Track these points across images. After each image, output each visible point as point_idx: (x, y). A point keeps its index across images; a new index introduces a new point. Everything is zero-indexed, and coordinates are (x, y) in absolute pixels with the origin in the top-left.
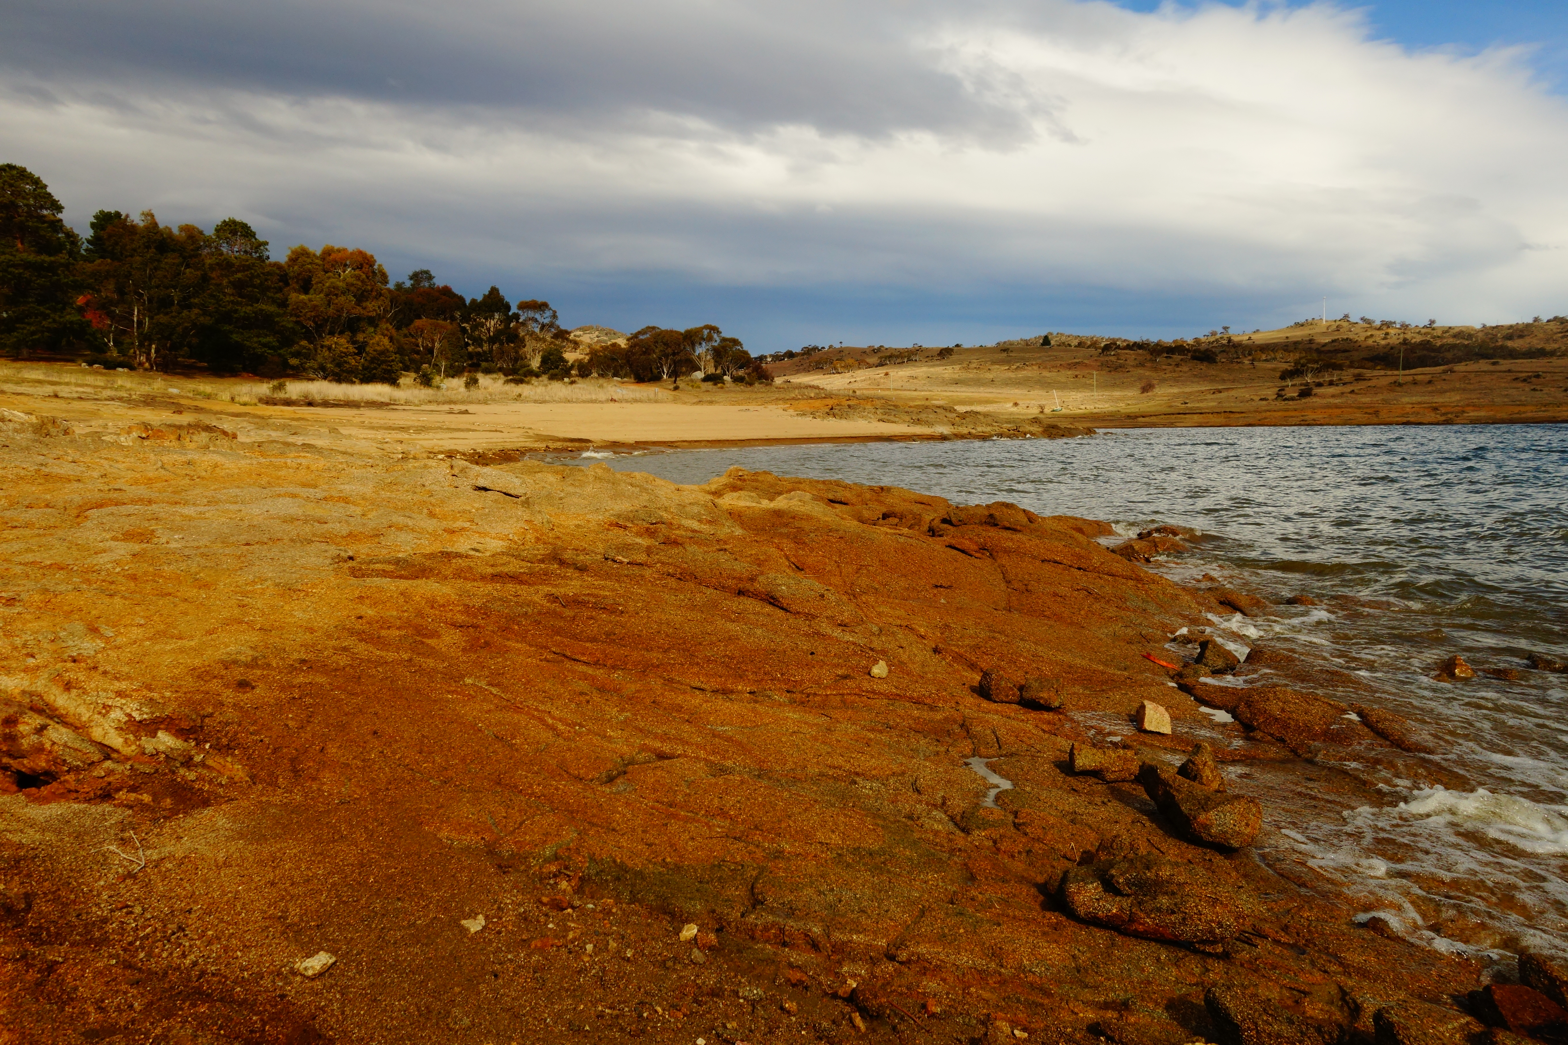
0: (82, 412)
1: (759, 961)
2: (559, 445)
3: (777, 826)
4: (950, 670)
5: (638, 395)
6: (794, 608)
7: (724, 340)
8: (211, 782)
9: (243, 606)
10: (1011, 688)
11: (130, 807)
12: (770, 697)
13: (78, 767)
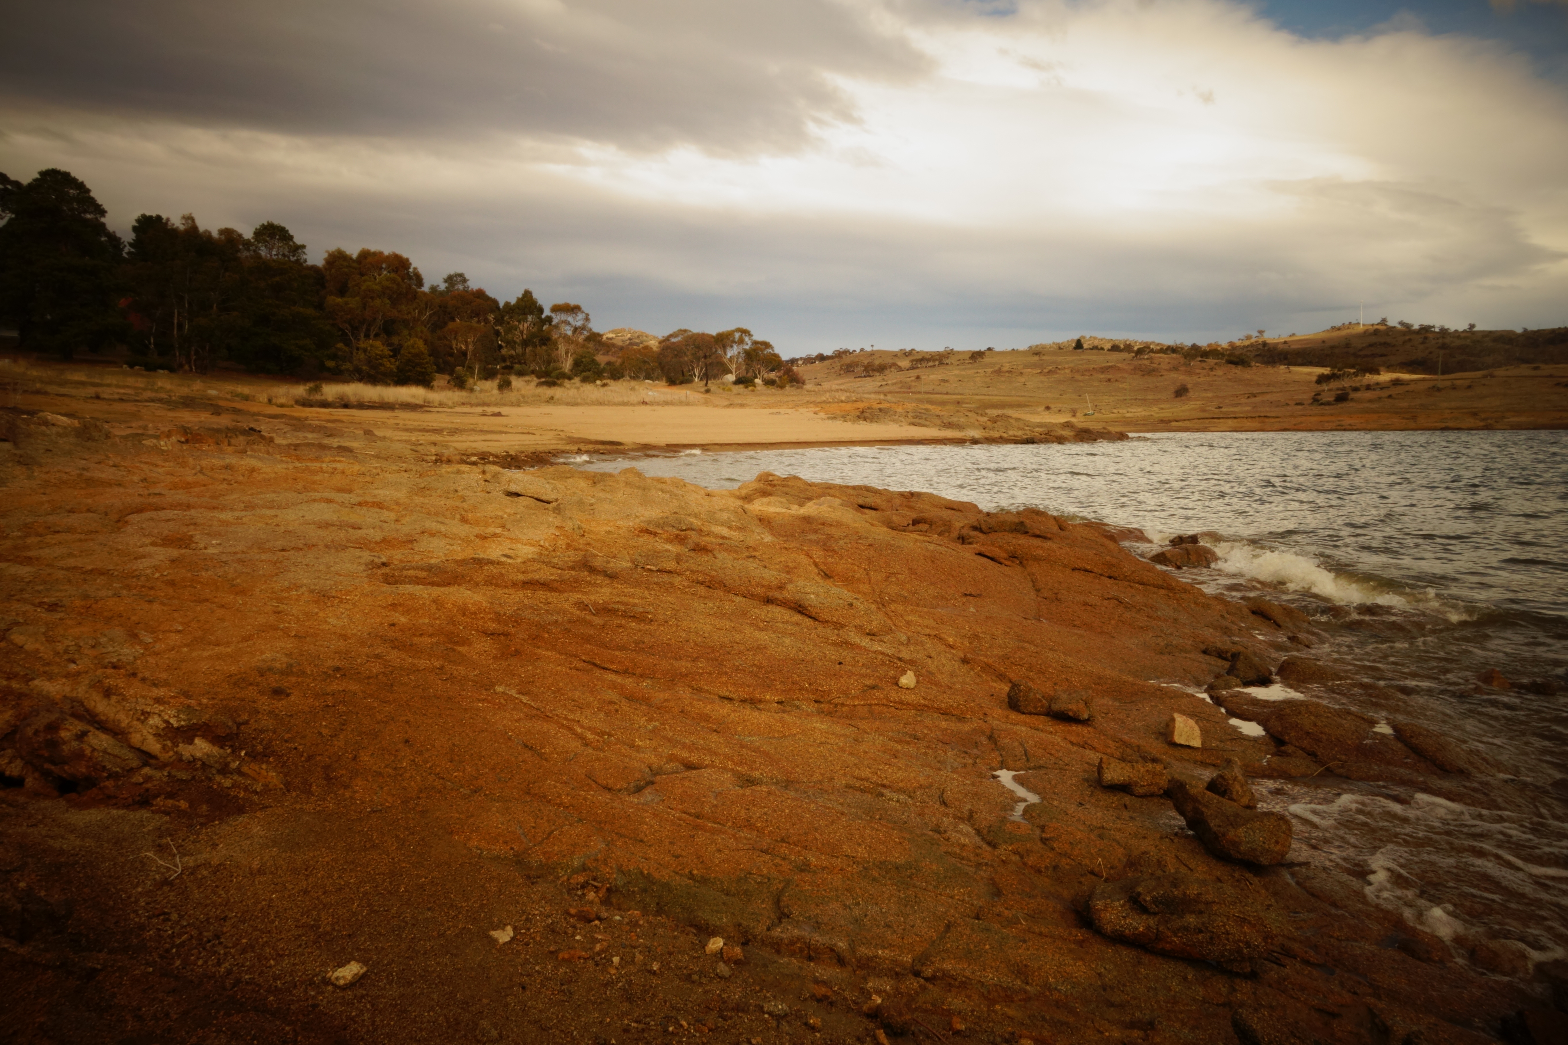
0: (122, 414)
1: (784, 975)
2: (590, 447)
3: (803, 838)
4: (978, 680)
5: (669, 398)
6: (823, 616)
7: (756, 343)
8: (246, 789)
9: (279, 613)
10: (1039, 700)
11: (167, 813)
12: (798, 707)
13: (117, 773)
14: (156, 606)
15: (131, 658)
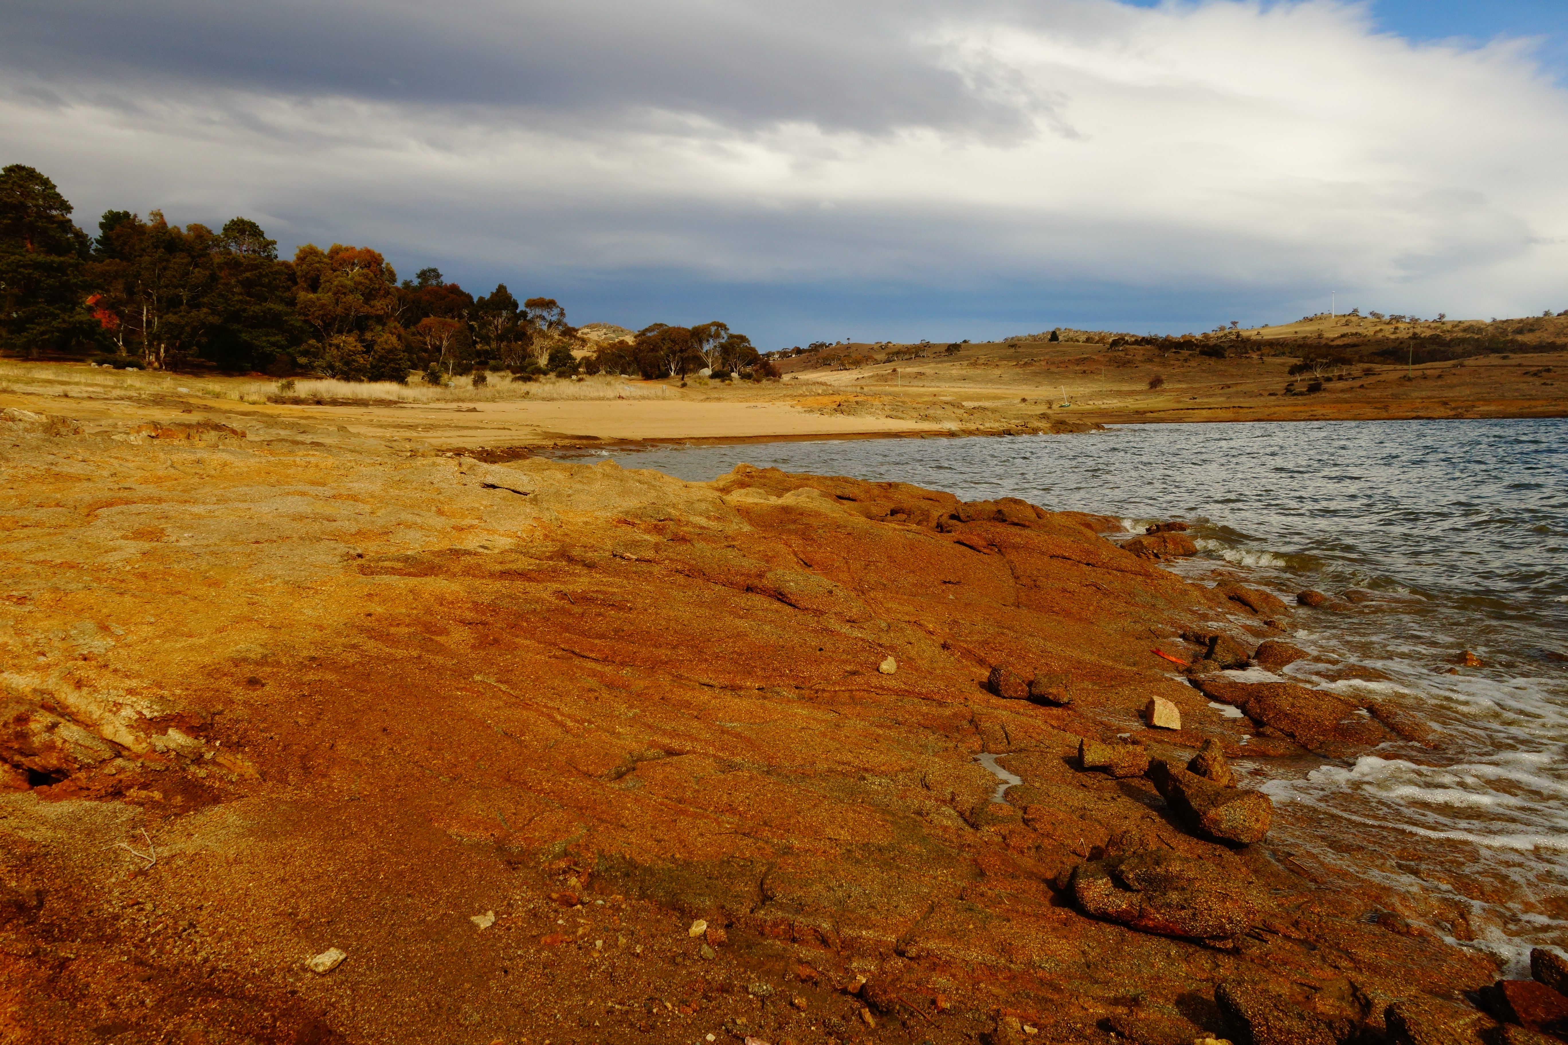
0: (92, 412)
1: (769, 956)
2: (566, 442)
3: (786, 822)
4: (958, 665)
5: (645, 392)
6: (802, 604)
7: (731, 337)
8: (221, 779)
9: (253, 604)
10: (1020, 684)
11: (141, 804)
12: (778, 693)
13: (89, 764)
14: (127, 598)
15: (103, 651)
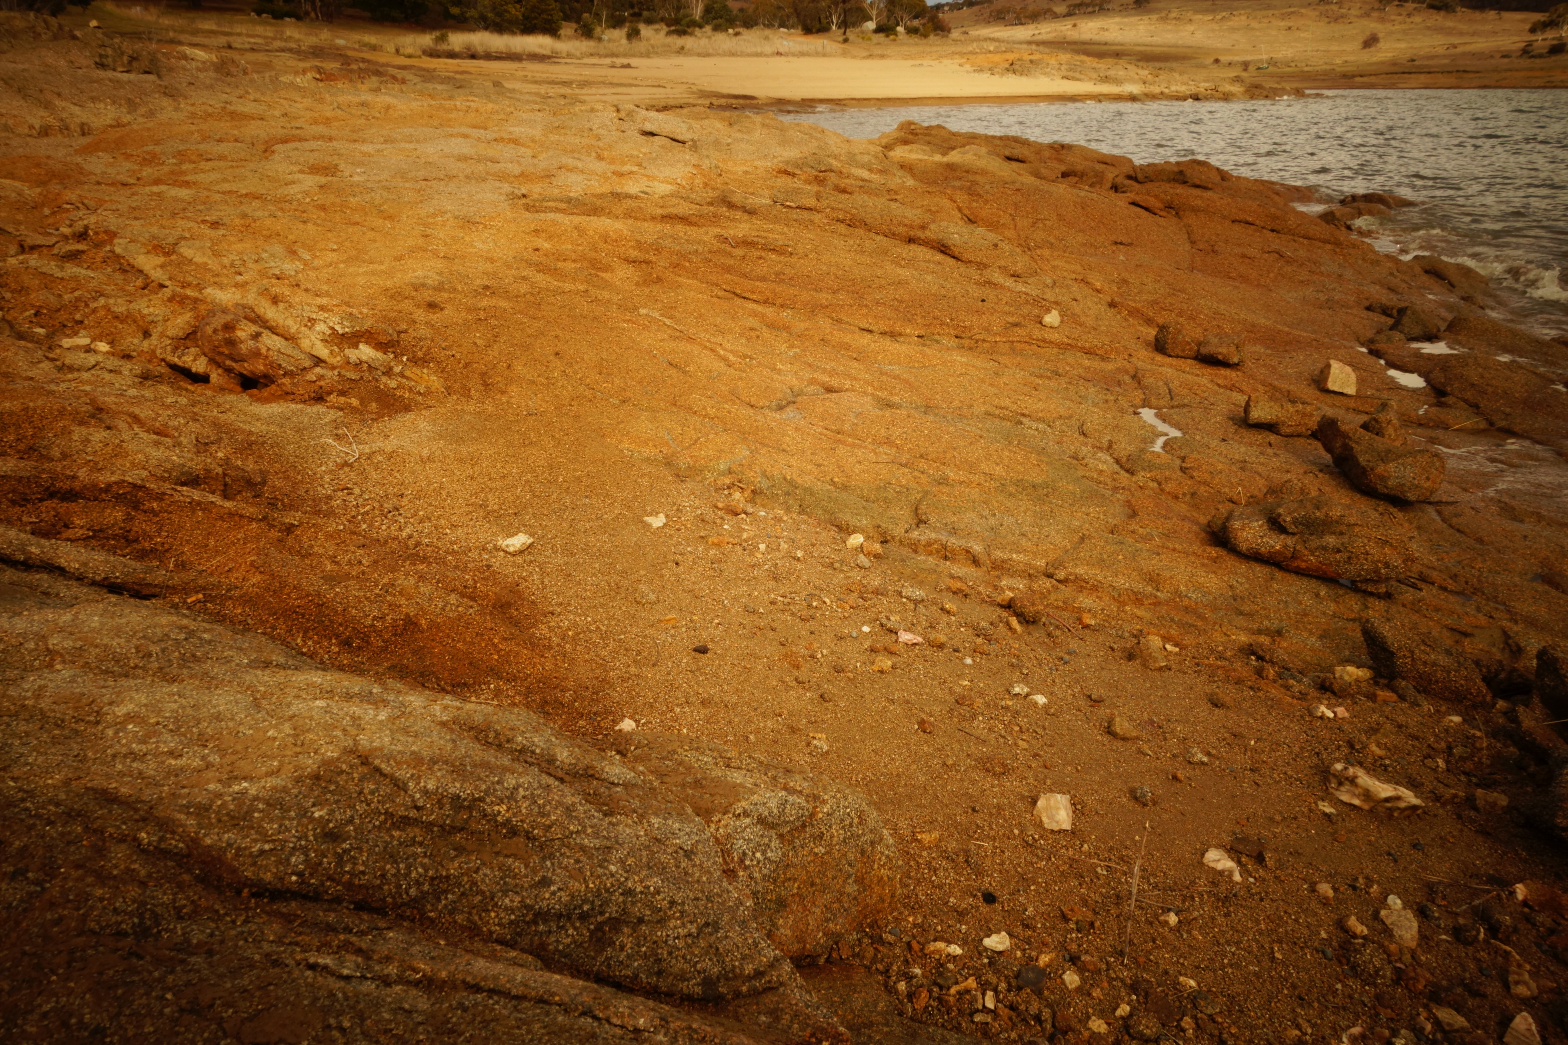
1: (921, 569)
2: (723, 101)
3: (942, 456)
4: (1124, 324)
5: (805, 48)
6: (966, 256)
8: (410, 390)
9: (427, 236)
10: (1188, 343)
11: (342, 409)
12: (938, 342)
13: (292, 371)
14: (310, 226)
15: (293, 273)
